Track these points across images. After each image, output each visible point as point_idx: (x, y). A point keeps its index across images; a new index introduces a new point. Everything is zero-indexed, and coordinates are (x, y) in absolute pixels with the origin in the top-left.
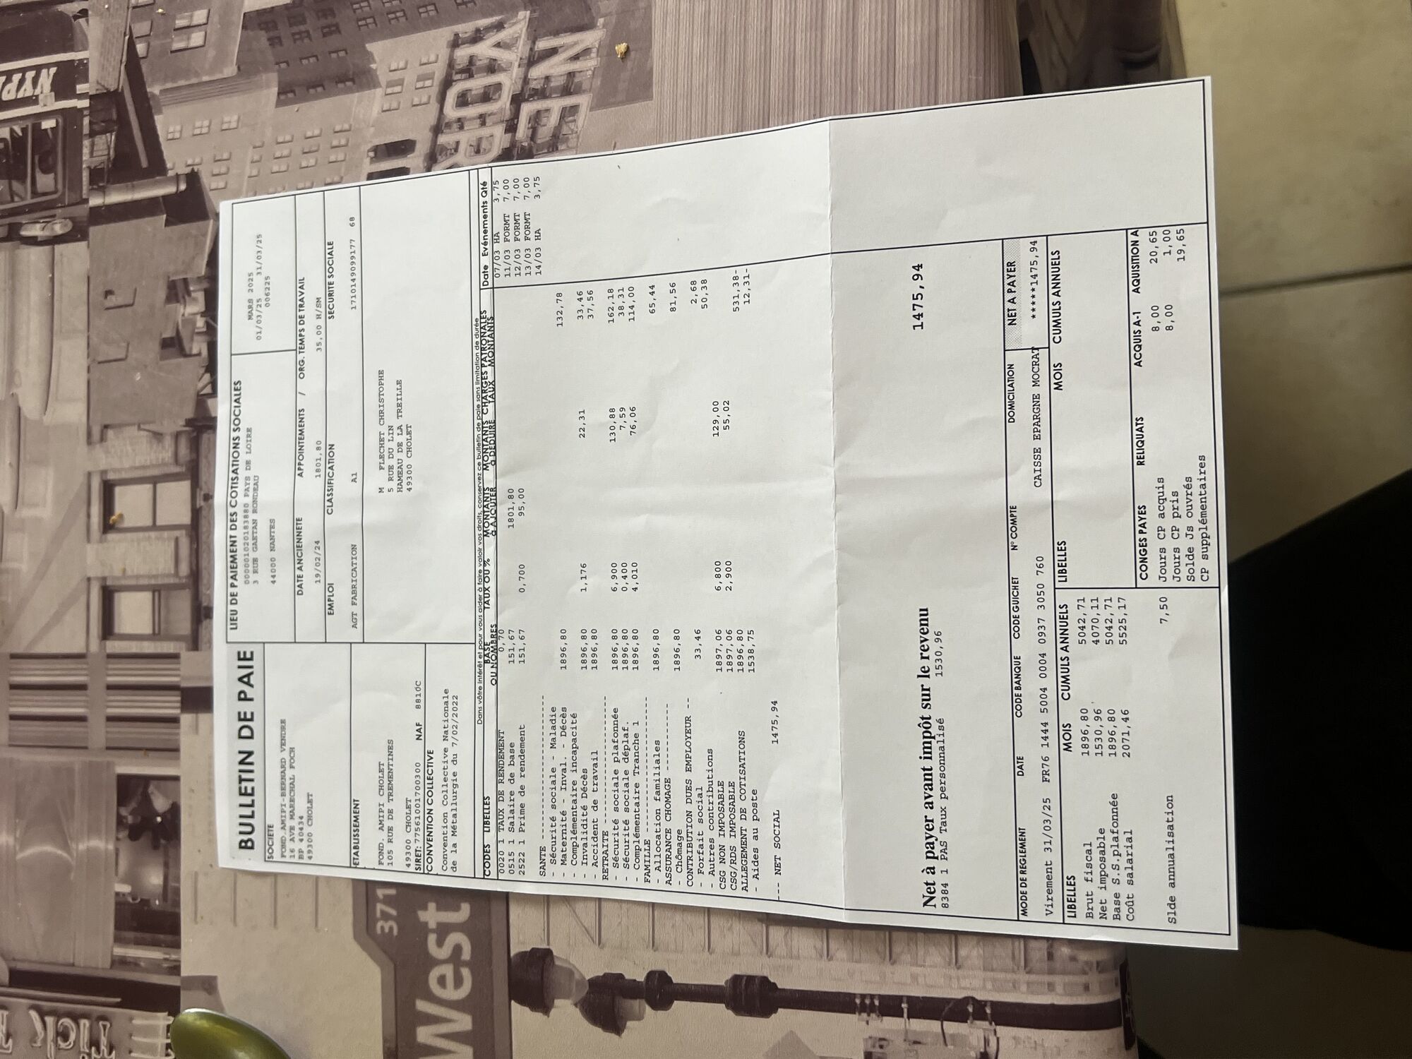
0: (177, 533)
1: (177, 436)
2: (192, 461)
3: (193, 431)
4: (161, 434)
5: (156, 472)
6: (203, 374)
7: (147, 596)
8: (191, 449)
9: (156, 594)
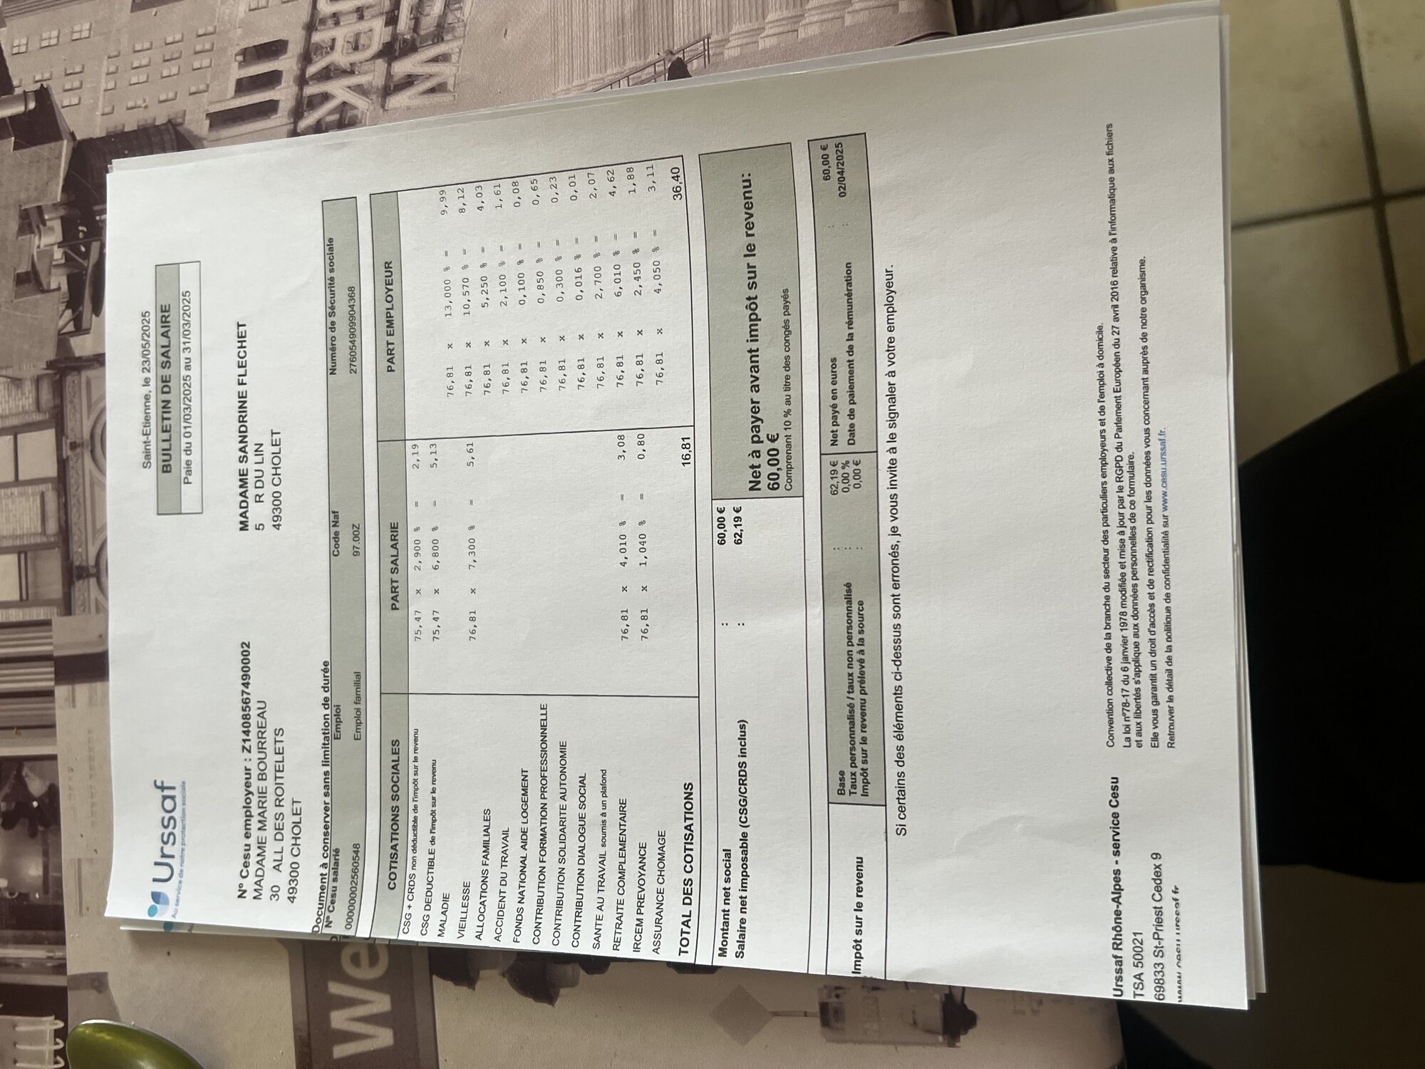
0: (42, 487)
1: (38, 381)
2: (55, 407)
3: (55, 374)
4: (20, 380)
5: (15, 421)
6: (64, 311)
7: (12, 559)
8: (54, 395)
9: (23, 556)
